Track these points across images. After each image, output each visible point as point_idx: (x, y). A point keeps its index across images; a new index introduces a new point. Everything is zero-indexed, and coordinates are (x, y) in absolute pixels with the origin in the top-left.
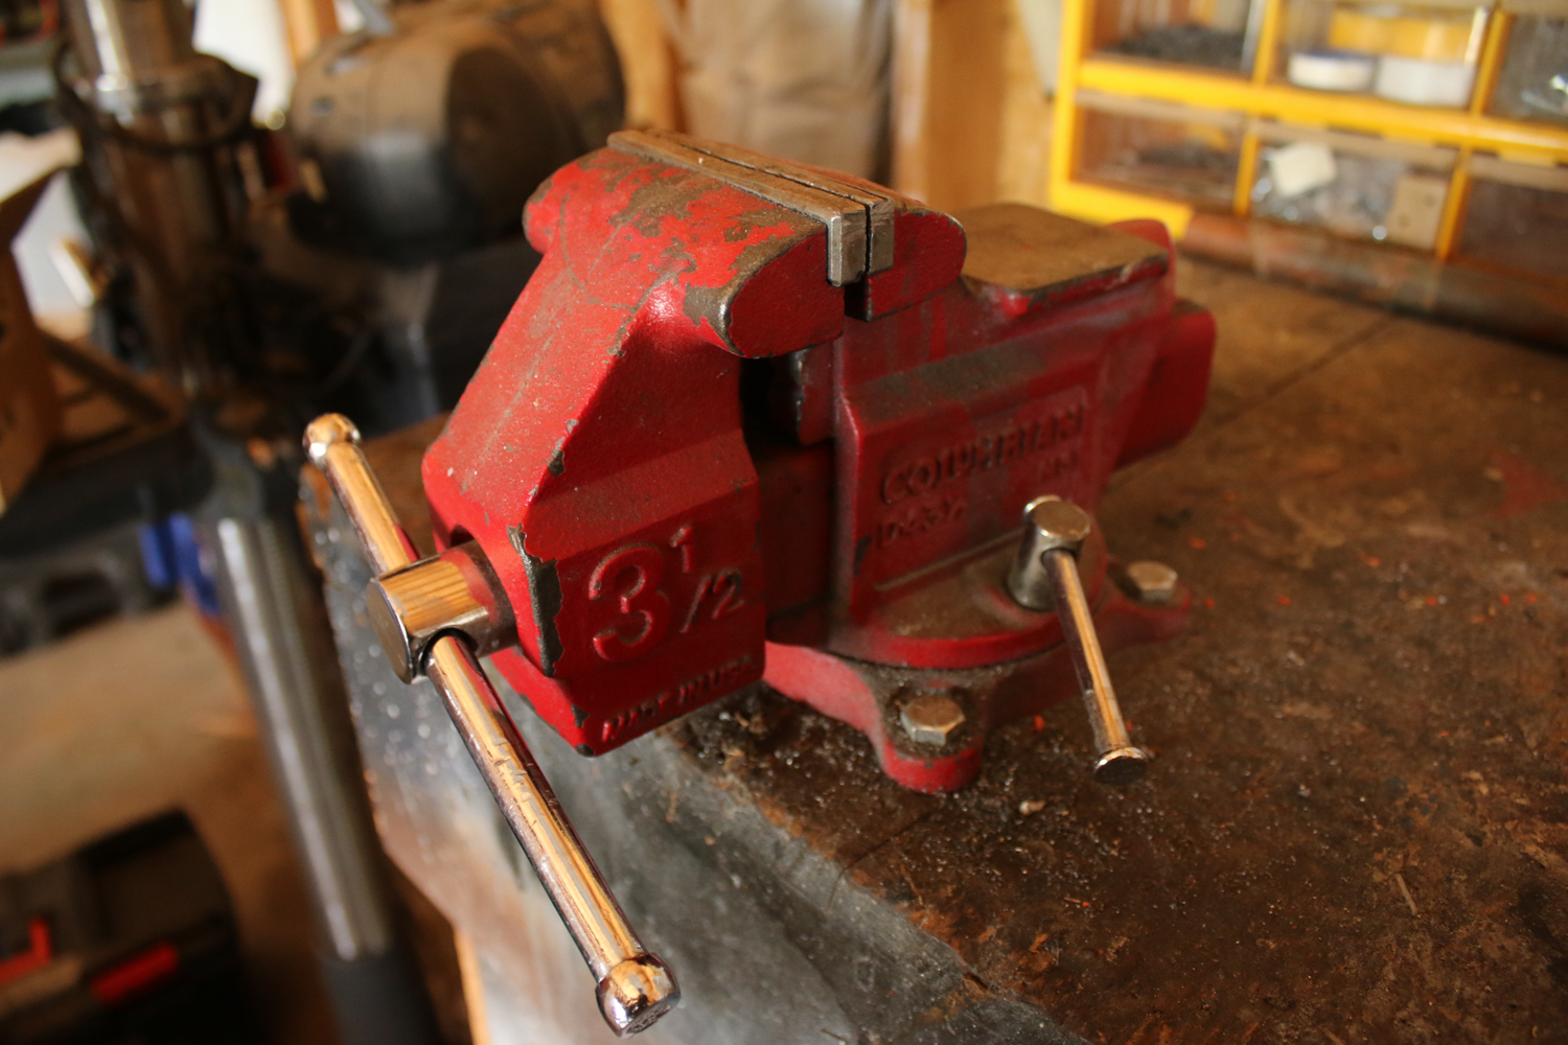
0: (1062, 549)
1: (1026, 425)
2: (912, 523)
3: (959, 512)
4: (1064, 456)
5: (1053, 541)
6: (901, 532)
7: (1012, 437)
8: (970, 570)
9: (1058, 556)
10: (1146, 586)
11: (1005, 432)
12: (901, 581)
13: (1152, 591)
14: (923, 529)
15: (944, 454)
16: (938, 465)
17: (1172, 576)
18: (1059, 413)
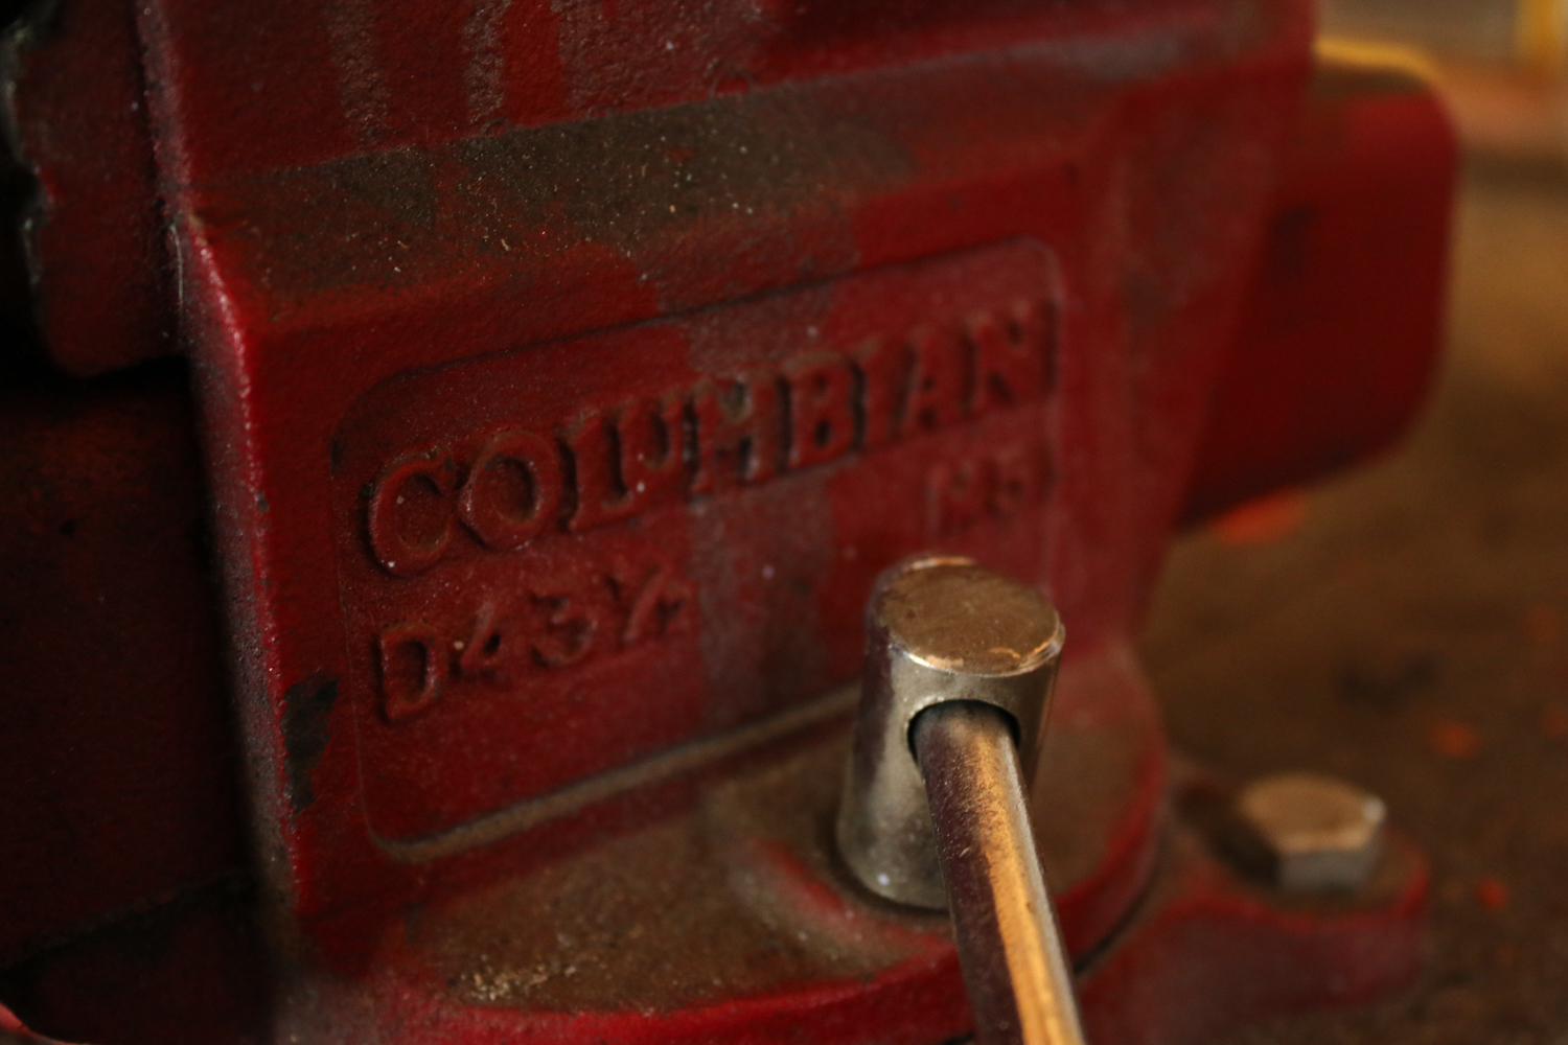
0: (970, 707)
1: (868, 349)
2: (493, 642)
3: (664, 610)
4: (1008, 456)
5: (944, 680)
6: (454, 669)
7: (819, 380)
8: (725, 802)
9: (958, 729)
10: (1295, 842)
11: (795, 366)
12: (481, 831)
13: (1313, 856)
14: (537, 661)
15: (582, 420)
16: (566, 452)
17: (1373, 811)
18: (979, 320)
